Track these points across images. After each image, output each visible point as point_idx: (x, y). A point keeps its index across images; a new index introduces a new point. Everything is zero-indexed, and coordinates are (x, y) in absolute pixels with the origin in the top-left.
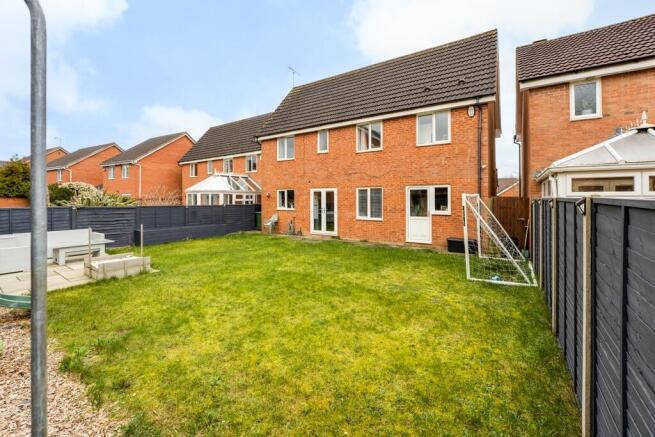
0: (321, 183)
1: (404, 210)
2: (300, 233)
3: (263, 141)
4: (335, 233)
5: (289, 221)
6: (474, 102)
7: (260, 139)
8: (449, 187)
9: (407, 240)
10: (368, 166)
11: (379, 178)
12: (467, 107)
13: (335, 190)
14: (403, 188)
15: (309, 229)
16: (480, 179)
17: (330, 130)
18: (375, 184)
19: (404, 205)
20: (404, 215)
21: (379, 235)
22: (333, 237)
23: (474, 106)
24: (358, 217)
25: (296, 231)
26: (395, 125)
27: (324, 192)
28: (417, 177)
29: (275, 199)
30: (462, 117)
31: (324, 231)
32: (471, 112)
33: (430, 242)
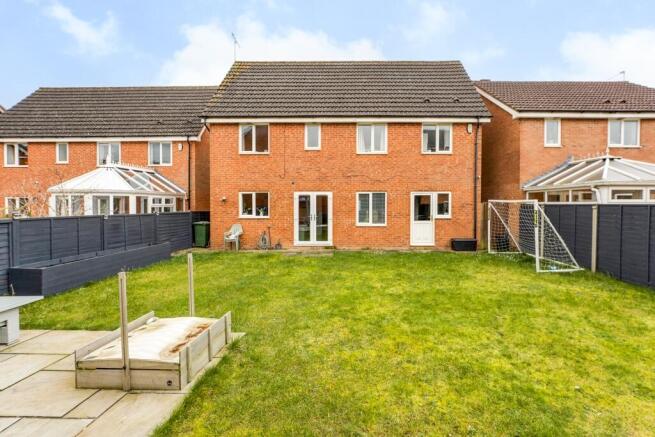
0: (310, 185)
1: (409, 215)
2: (279, 246)
3: (213, 124)
4: (330, 242)
5: (260, 232)
6: (474, 120)
7: (209, 121)
8: (450, 193)
9: (412, 244)
10: (371, 170)
11: (384, 182)
12: (466, 124)
13: (330, 195)
14: (408, 194)
15: (291, 240)
16: (475, 187)
17: (323, 124)
18: (378, 189)
19: (409, 211)
20: (409, 220)
21: (382, 241)
22: (327, 248)
23: (473, 124)
24: (358, 224)
25: (274, 244)
26: (401, 130)
27: (313, 196)
28: (423, 183)
29: (235, 204)
30: (462, 132)
31: (313, 241)
32: (470, 128)
33: (433, 244)
